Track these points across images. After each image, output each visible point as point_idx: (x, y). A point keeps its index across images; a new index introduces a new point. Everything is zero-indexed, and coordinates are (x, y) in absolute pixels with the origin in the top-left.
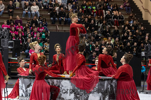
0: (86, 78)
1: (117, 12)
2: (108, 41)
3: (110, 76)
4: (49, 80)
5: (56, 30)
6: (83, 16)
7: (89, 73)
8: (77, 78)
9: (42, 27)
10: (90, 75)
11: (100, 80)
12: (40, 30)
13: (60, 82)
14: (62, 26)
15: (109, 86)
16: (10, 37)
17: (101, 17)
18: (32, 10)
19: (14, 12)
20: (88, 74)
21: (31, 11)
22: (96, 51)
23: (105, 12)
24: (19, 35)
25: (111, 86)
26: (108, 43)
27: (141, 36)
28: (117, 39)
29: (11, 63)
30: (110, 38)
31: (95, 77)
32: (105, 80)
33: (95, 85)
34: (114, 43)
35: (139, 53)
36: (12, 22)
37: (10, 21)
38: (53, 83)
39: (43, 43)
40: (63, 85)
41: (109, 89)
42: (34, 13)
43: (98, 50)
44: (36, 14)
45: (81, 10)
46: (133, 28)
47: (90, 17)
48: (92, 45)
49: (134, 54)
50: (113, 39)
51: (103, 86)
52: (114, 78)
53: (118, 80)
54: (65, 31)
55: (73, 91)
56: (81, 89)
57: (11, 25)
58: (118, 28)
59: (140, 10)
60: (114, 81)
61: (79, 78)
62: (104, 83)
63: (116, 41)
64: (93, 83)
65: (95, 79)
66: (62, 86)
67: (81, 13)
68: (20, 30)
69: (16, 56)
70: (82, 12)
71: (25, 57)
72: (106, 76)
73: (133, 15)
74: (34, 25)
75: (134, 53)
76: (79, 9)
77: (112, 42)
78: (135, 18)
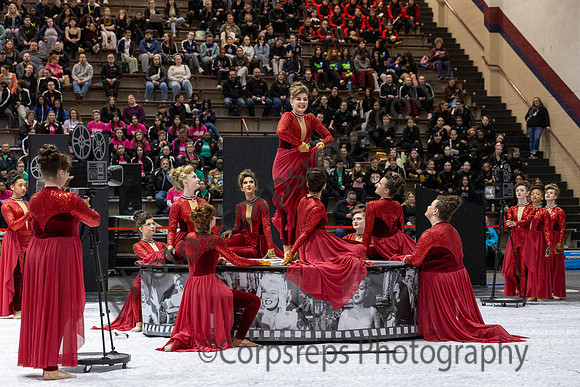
0: (329, 267)
1: (413, 76)
2: (390, 160)
3: (399, 260)
4: (227, 276)
5: (242, 133)
6: (315, 90)
7: (338, 251)
8: (304, 266)
9: (200, 124)
10: (341, 257)
11: (369, 269)
12: (196, 133)
13: (257, 279)
14: (259, 120)
15: (396, 288)
16: (112, 156)
17: (368, 92)
18: (170, 77)
19: (121, 86)
20: (334, 256)
21: (167, 81)
22: (356, 190)
23: (379, 75)
24: (135, 150)
25: (402, 286)
26: (388, 164)
27: (482, 141)
28: (414, 153)
29: (116, 229)
30: (393, 151)
31: (356, 261)
32: (385, 269)
33: (356, 284)
34: (407, 165)
35: (477, 192)
36: (115, 113)
37: (110, 112)
38: (237, 282)
39: (206, 172)
40: (265, 287)
41: (397, 296)
42: (176, 87)
43: (361, 186)
44: (183, 89)
45: (308, 72)
46: (459, 120)
47: (335, 91)
48: (344, 174)
49: (464, 194)
50: (403, 153)
51: (379, 287)
52: (408, 265)
53: (420, 269)
54: (265, 134)
55: (294, 304)
56: (316, 297)
57: (113, 122)
58: (416, 121)
59: (476, 68)
60: (410, 272)
61: (311, 266)
62: (382, 279)
63: (412, 159)
64: (350, 281)
65: (355, 269)
66: (264, 291)
67: (311, 81)
68: (139, 136)
69: (130, 209)
70: (313, 77)
71: (155, 211)
72: (388, 259)
73: (456, 83)
74: (177, 121)
75: (465, 191)
76: (303, 72)
77: (400, 162)
78: (464, 92)
